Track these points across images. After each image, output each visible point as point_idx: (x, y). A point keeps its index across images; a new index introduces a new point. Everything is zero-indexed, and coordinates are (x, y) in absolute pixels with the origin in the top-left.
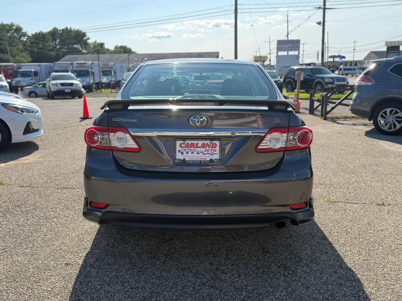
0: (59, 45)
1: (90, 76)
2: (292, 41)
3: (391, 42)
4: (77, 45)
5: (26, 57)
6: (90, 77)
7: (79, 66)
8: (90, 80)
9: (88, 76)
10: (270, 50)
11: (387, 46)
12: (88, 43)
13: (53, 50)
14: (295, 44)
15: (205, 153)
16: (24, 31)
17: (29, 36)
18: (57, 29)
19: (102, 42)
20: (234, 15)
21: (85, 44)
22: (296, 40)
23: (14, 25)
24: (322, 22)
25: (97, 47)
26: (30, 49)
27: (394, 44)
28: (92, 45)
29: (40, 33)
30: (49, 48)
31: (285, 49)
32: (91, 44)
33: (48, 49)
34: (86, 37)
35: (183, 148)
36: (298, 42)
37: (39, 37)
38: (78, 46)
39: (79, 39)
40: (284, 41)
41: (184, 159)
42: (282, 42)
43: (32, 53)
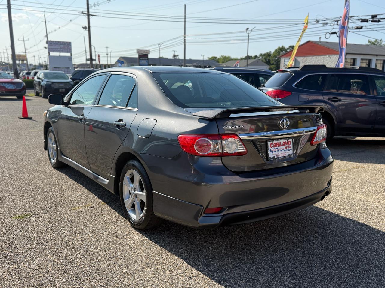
2: (63, 43)
3: (141, 51)
10: (25, 49)
11: (139, 54)
14: (66, 46)
15: (285, 150)
20: (7, 10)
22: (67, 42)
24: (87, 27)
27: (146, 53)
31: (57, 49)
35: (272, 148)
36: (69, 44)
40: (55, 42)
41: (274, 157)
42: (53, 43)
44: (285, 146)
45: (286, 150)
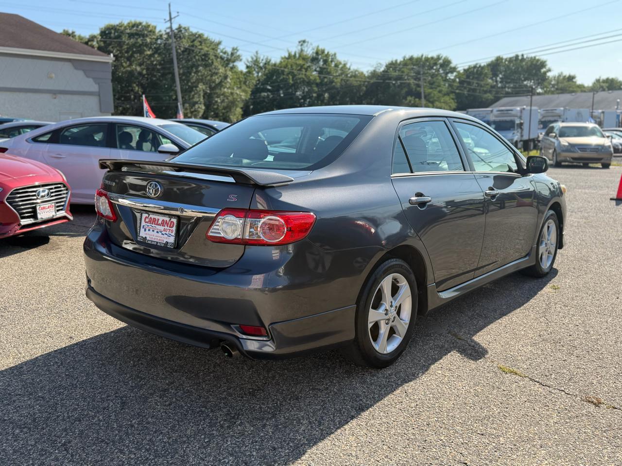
0: (501, 82)
1: (514, 130)
4: (529, 82)
5: (449, 103)
6: (515, 132)
7: (501, 114)
8: (513, 136)
9: (512, 129)
12: (549, 77)
13: (490, 92)
16: (452, 65)
17: (459, 72)
18: (502, 59)
19: (572, 74)
21: (542, 79)
23: (442, 57)
25: (562, 83)
26: (457, 91)
28: (554, 80)
29: (475, 67)
30: (485, 89)
32: (553, 78)
33: (483, 90)
34: (545, 68)
35: (147, 224)
37: (474, 73)
38: (531, 82)
39: (534, 71)
41: (146, 237)
43: (458, 97)
44: (164, 227)
45: (165, 234)
